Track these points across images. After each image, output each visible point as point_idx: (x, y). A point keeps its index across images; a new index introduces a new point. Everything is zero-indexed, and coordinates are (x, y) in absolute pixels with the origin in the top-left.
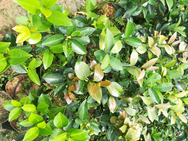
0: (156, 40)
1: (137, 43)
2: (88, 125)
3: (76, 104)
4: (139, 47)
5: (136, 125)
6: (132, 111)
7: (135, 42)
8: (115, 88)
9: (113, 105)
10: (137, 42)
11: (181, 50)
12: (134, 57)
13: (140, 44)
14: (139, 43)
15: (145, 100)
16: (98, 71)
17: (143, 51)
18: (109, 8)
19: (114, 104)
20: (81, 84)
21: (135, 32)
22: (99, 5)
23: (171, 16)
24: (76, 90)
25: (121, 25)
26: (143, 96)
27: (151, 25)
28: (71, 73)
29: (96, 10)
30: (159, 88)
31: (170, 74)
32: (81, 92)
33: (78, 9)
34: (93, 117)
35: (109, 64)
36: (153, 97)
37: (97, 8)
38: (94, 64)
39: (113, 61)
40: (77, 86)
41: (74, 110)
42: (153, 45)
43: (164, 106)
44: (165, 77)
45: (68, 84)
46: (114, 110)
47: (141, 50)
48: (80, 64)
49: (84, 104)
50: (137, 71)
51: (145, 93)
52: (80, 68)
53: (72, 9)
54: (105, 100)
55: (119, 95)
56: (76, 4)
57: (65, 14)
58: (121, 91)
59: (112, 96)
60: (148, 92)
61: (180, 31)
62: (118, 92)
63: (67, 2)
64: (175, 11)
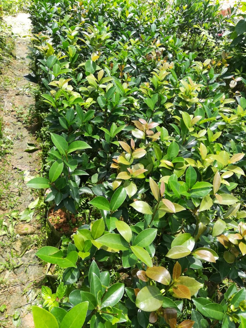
0: (123, 167)
1: (121, 193)
2: (232, 307)
3: (196, 315)
4: (128, 193)
5: (241, 227)
7: (119, 197)
8: (180, 245)
9: (207, 256)
10: (119, 194)
11: (143, 137)
12: (140, 206)
13: (123, 189)
14: (121, 191)
15: (205, 206)
16: (156, 275)
17: (133, 187)
18: (55, 214)
19: (206, 253)
20: (168, 303)
22: (43, 228)
24: (176, 314)
26: (198, 207)
28: (149, 318)
30: (191, 183)
31: (172, 156)
32: (179, 304)
33: (40, 264)
35: (144, 248)
36: (202, 193)
37: (48, 234)
38: (142, 275)
39: (141, 240)
40: (169, 312)
41: (205, 323)
42: (129, 173)
43: (217, 182)
44: (174, 164)
45: (164, 326)
46: (214, 255)
47: (132, 191)
48: (139, 301)
49: (199, 304)
50: (162, 207)
51: (195, 203)
52: (145, 302)
53: (36, 275)
54: (196, 262)
55: (192, 241)
56: (30, 267)
57: (47, 294)
58: (186, 236)
59: (192, 252)
60: (194, 198)
61: (116, 131)
62: (188, 241)
63: (23, 281)
64: (88, 129)
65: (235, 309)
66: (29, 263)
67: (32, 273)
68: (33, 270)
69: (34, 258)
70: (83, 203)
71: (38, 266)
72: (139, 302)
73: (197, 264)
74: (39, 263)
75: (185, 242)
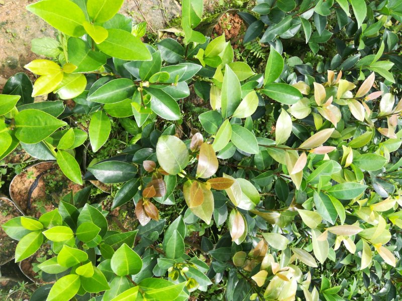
0: (330, 89)
1: (291, 96)
2: (186, 269)
3: (160, 225)
4: (294, 105)
5: (287, 270)
6: (279, 239)
7: (285, 94)
8: (243, 191)
9: (238, 228)
10: (289, 94)
11: (383, 112)
12: (284, 127)
13: (298, 98)
14: (294, 95)
15: (306, 217)
16: (206, 155)
17: (304, 113)
18: (233, 21)
19: (241, 226)
20: (170, 183)
21: (286, 72)
22: (210, 14)
23: (363, 39)
24: (161, 196)
25: (257, 57)
26: (302, 208)
27: (321, 56)
28: (148, 160)
29: (204, 25)
30: (336, 193)
31: (360, 162)
32: (171, 200)
33: (166, 23)
34: (197, 253)
35: (230, 141)
36: (324, 211)
37: (206, 20)
38: (197, 140)
39: (239, 135)
40: (160, 186)
41: (154, 237)
42: (324, 101)
43: (346, 231)
44: (350, 168)
45: (142, 184)
46: (240, 239)
47: (298, 111)
48: (167, 140)
49: (177, 226)
50: (290, 156)
51: (308, 202)
52: (167, 149)
53: (153, 22)
54: (222, 216)
55: (251, 206)
56: (160, 11)
57: (138, 33)
58: (255, 197)
59: (237, 207)
60: (313, 200)
61: (382, 70)
62: (249, 200)
63: (142, 8)
64: (371, 28)
65: (184, 273)
66: (164, 9)
67: (154, 16)
68: (158, 17)
69: (171, 13)
70: (256, 54)
71: (164, 22)
72: (165, 139)
73: (219, 217)
74: (168, 22)
75: (248, 196)
